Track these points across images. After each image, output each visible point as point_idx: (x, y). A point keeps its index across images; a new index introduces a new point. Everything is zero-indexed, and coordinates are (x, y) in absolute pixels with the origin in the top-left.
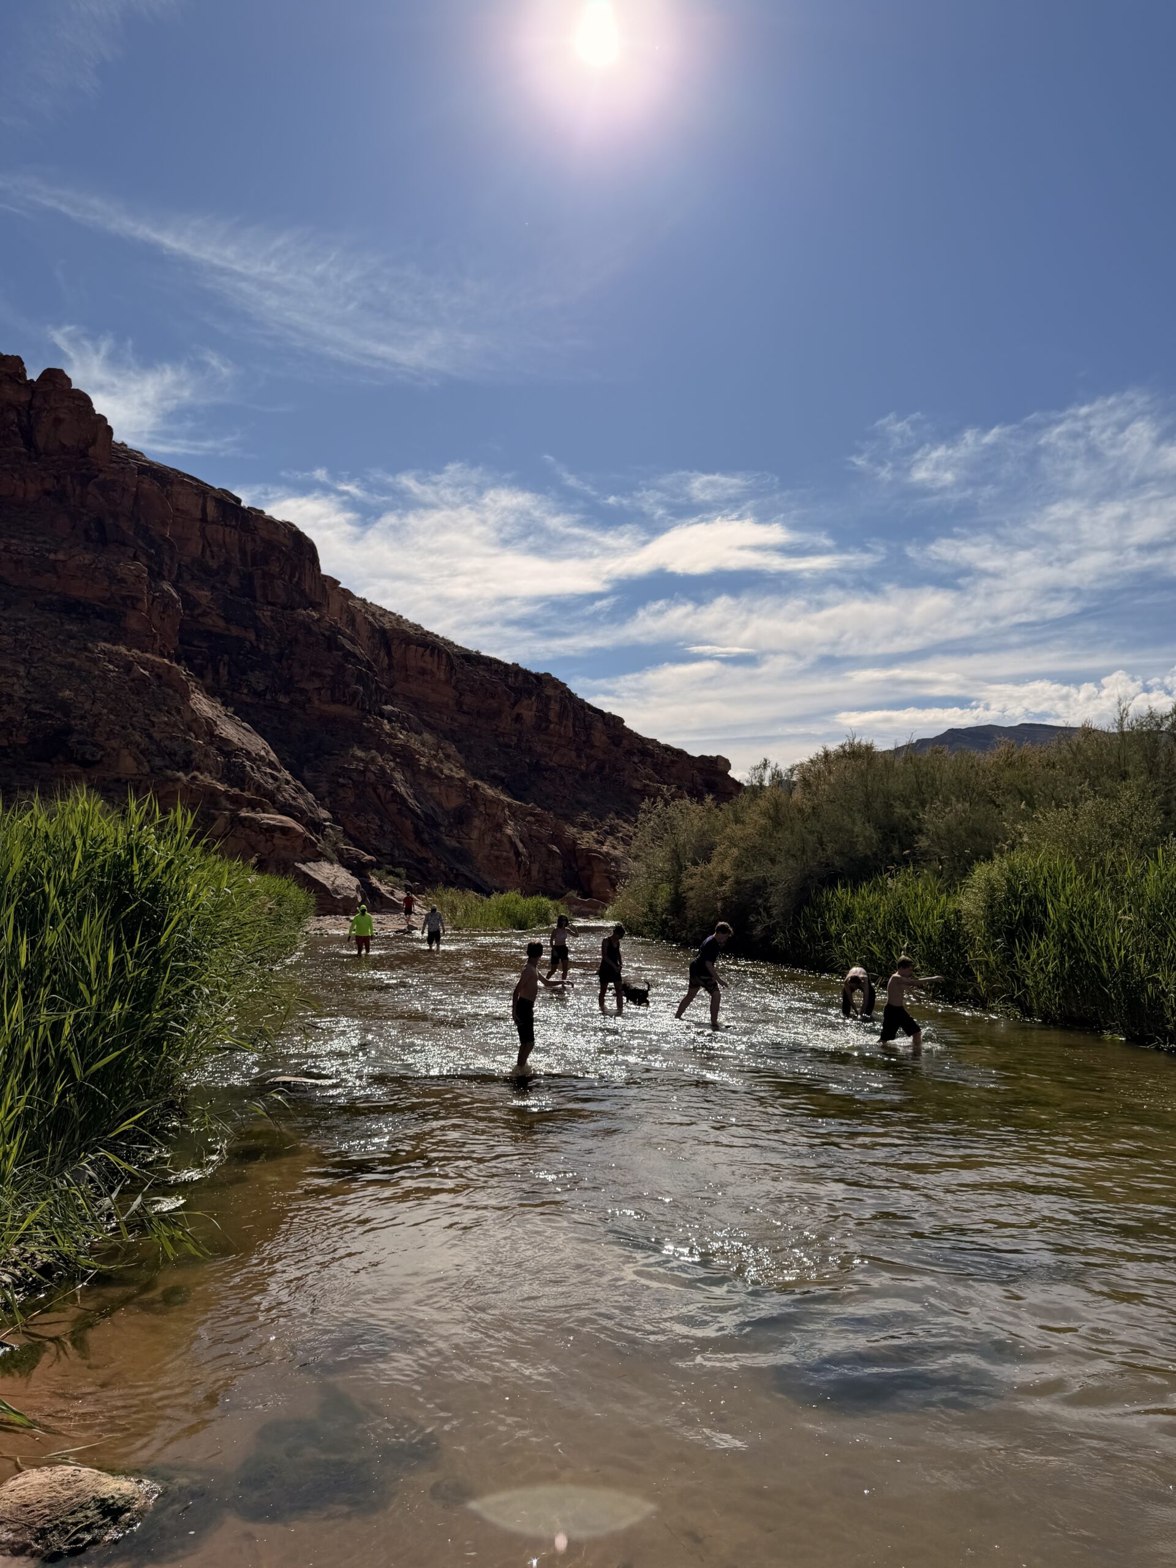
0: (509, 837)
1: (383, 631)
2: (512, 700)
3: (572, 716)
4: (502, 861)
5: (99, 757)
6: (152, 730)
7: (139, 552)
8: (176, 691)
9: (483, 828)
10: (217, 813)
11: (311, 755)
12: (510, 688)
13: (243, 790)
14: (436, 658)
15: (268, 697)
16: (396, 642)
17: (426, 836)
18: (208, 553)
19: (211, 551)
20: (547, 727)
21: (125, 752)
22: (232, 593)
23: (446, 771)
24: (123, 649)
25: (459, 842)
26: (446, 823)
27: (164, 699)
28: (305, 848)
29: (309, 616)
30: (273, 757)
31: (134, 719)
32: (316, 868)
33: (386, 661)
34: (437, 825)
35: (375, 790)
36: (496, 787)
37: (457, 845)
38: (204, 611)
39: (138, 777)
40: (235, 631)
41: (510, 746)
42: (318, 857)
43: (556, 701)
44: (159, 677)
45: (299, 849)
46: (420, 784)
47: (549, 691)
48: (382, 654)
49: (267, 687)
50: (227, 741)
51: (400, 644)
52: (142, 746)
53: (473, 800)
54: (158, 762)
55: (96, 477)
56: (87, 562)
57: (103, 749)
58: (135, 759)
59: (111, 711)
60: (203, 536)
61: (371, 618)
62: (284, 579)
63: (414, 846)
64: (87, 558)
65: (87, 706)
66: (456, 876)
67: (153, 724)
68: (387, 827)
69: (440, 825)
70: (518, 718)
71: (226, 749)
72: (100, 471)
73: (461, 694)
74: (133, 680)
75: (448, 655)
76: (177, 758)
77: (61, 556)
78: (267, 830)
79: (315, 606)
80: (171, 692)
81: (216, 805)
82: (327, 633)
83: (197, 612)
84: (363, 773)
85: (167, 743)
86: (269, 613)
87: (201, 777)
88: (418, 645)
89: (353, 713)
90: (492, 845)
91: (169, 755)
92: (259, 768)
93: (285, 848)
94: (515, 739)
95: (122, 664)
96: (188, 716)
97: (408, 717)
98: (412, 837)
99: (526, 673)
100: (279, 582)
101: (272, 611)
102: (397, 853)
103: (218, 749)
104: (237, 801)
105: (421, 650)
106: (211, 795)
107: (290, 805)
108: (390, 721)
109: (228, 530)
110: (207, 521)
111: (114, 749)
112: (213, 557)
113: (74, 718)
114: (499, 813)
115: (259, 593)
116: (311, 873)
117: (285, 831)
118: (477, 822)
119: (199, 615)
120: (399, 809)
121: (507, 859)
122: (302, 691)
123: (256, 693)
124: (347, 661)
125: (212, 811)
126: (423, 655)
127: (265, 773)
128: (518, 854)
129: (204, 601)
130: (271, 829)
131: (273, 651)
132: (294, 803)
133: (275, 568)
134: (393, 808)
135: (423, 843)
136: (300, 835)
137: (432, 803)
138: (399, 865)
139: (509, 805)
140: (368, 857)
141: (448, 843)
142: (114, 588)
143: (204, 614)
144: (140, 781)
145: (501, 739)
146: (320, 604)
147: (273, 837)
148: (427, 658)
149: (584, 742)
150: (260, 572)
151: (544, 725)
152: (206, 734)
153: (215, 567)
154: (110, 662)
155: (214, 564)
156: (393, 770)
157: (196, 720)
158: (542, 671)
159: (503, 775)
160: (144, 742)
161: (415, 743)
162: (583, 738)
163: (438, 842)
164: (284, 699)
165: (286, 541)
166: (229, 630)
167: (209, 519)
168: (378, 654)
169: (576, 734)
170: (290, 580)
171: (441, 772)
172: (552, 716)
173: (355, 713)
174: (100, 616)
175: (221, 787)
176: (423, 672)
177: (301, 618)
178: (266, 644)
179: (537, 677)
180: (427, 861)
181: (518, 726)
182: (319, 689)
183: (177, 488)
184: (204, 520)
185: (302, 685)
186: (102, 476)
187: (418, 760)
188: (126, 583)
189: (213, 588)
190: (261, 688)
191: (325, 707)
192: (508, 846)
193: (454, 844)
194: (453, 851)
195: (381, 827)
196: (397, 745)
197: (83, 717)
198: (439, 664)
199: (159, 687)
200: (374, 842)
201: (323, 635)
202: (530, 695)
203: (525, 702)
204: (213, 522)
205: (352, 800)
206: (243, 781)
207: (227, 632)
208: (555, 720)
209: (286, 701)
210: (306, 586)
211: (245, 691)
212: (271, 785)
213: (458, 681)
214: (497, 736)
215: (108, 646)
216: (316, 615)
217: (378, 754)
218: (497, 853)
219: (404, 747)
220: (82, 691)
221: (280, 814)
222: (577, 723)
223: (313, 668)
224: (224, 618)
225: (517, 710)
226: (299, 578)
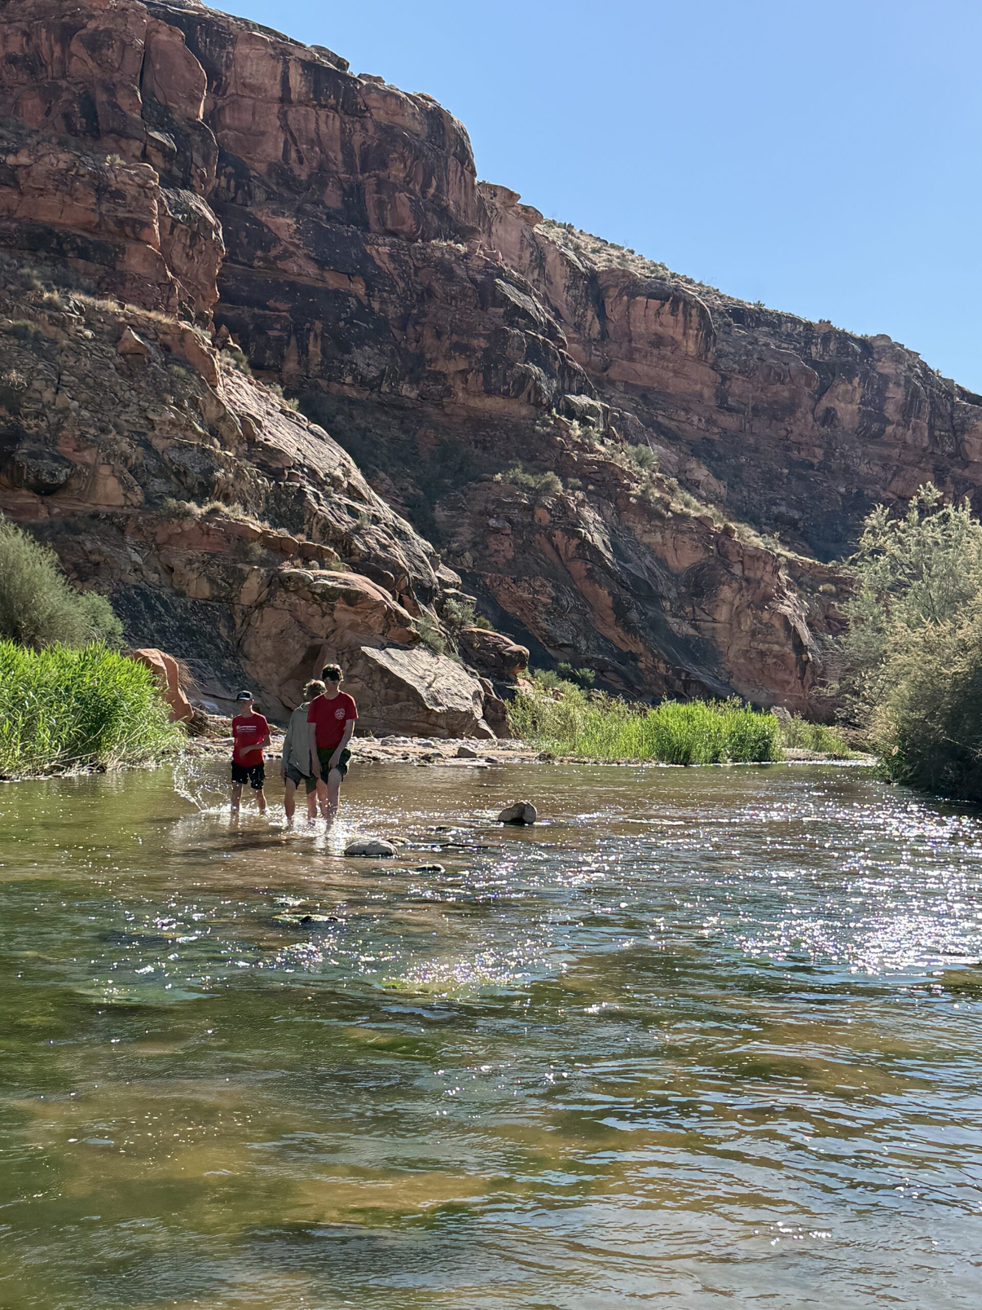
0: (785, 618)
1: (593, 276)
2: (815, 384)
3: (927, 408)
4: (770, 661)
5: (62, 478)
6: (150, 434)
7: (149, 148)
8: (191, 371)
9: (736, 603)
10: (247, 568)
11: (448, 481)
12: (815, 364)
13: (294, 533)
14: (681, 317)
15: (385, 388)
16: (613, 292)
17: (634, 615)
18: (293, 155)
19: (298, 151)
20: (882, 431)
21: (105, 470)
22: (329, 218)
23: (676, 506)
24: (112, 305)
25: (696, 627)
26: (673, 594)
27: (172, 382)
28: (388, 627)
29: (451, 250)
30: (357, 478)
31: (123, 417)
32: (406, 661)
33: (597, 326)
34: (654, 598)
35: (550, 538)
36: (771, 535)
37: (692, 631)
38: (286, 250)
39: (126, 511)
40: (333, 281)
41: (811, 466)
42: (410, 642)
43: (897, 384)
44: (166, 348)
45: (378, 630)
46: (628, 528)
47: (886, 367)
48: (590, 314)
49: (383, 372)
50: (275, 453)
51: (620, 295)
52: (133, 460)
53: (723, 556)
54: (158, 485)
55: (84, 27)
56: (62, 165)
57: (70, 465)
58: (121, 482)
59: (84, 405)
60: (285, 127)
61: (571, 255)
62: (412, 192)
63: (615, 633)
64: (63, 159)
65: (48, 395)
66: (687, 684)
67: (152, 424)
68: (567, 600)
69: (663, 598)
70: (829, 417)
71: (274, 465)
72: (91, 17)
73: (724, 378)
74: (123, 355)
75: (702, 310)
76: (189, 481)
77: (24, 159)
78: (323, 596)
79: (463, 234)
80: (182, 372)
81: (245, 554)
82: (479, 278)
83: (273, 253)
84: (529, 509)
85: (174, 455)
86: (386, 249)
87: (226, 510)
88: (651, 296)
89: (520, 410)
90: (754, 633)
91: (177, 474)
92: (328, 496)
93: (353, 626)
94: (819, 452)
95: (107, 328)
96: (212, 412)
97: (622, 418)
98: (611, 618)
99: (844, 338)
100: (403, 196)
101: (392, 245)
102: (583, 645)
103: (261, 466)
104: (280, 549)
105: (654, 303)
106: (240, 539)
107: (378, 558)
108: (584, 422)
109: (322, 113)
110: (291, 102)
111: (87, 465)
112: (301, 162)
113: (26, 416)
114: (767, 578)
115: (372, 216)
116: (395, 669)
117: (353, 598)
118: (726, 592)
119: (276, 258)
120: (589, 571)
121: (781, 657)
122: (439, 377)
123: (362, 382)
124: (512, 324)
125: (239, 566)
126: (658, 313)
127: (339, 506)
128: (800, 647)
129: (284, 235)
130: (329, 595)
131: (393, 311)
132: (382, 554)
133: (397, 172)
134: (579, 568)
135: (629, 628)
136: (379, 604)
137: (648, 560)
138: (587, 663)
139: (790, 564)
140: (515, 647)
141: (675, 628)
142: (104, 207)
143: (287, 255)
144: (128, 517)
145: (795, 454)
146: (473, 231)
147: (333, 608)
148: (668, 319)
149: (951, 456)
150: (373, 181)
151: (875, 427)
152: (240, 440)
153: (304, 177)
154: (88, 325)
155: (302, 173)
156: (581, 504)
157: (224, 417)
158: (872, 333)
159: (796, 515)
160: (136, 454)
161: (624, 460)
162: (949, 449)
163: (655, 625)
164: (408, 391)
165: (418, 127)
166: (324, 281)
167: (294, 96)
168: (584, 316)
169: (934, 441)
170: (424, 192)
171: (667, 507)
172: (890, 410)
173: (524, 411)
174: (83, 254)
175: (257, 526)
176: (658, 341)
177: (438, 254)
178: (383, 302)
179: (864, 343)
180: (635, 657)
181: (826, 430)
182: (463, 372)
183: (243, 49)
184: (285, 99)
185: (440, 366)
186: (92, 25)
187: (628, 488)
188: (124, 197)
189: (299, 212)
190: (374, 373)
191: (475, 403)
192: (782, 634)
193: (687, 629)
194: (684, 643)
195: (556, 600)
196: (591, 463)
197: (39, 415)
198: (686, 326)
199: (165, 364)
200: (544, 625)
201: (473, 281)
202: (850, 374)
203: (841, 388)
204: (300, 102)
205: (510, 554)
206: (301, 518)
207: (320, 284)
208: (897, 417)
209: (413, 394)
210: (450, 201)
211: (349, 380)
212: (346, 523)
213: (720, 355)
214: (788, 448)
215: (89, 300)
216: (462, 248)
217: (557, 479)
218: (761, 646)
219: (604, 465)
220: (40, 372)
221: (355, 571)
222: (938, 423)
223: (455, 338)
224: (316, 261)
225: (825, 403)
226: (439, 189)
